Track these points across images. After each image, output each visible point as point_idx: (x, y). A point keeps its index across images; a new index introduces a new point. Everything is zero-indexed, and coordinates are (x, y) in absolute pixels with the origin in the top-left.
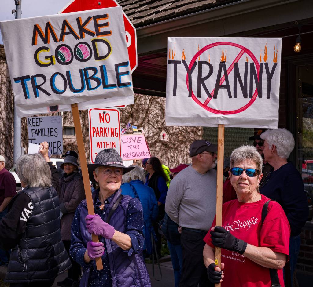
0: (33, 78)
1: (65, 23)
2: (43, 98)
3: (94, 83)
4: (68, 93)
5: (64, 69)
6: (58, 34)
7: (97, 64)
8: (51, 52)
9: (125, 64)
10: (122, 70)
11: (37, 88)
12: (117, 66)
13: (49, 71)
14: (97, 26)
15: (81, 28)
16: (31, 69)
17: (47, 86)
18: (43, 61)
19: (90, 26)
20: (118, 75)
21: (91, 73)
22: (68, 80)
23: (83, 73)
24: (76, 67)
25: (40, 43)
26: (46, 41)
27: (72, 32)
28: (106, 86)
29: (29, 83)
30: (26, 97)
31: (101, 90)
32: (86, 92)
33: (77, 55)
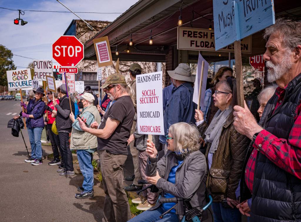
0: (12, 83)
1: (19, 72)
2: (14, 87)
3: (24, 84)
4: (19, 86)
5: (18, 81)
6: (17, 74)
7: (25, 80)
8: (16, 78)
9: (31, 81)
10: (30, 82)
11: (13, 85)
12: (29, 81)
13: (15, 82)
14: (25, 72)
15: (22, 73)
16: (12, 81)
17: (15, 85)
18: (14, 79)
19: (24, 72)
20: (29, 83)
21: (24, 82)
22: (19, 83)
23: (22, 82)
24: (21, 81)
25: (14, 75)
26: (15, 75)
27: (20, 73)
28: (27, 85)
29: (11, 84)
30: (11, 87)
31: (26, 86)
32: (23, 86)
33: (21, 78)
